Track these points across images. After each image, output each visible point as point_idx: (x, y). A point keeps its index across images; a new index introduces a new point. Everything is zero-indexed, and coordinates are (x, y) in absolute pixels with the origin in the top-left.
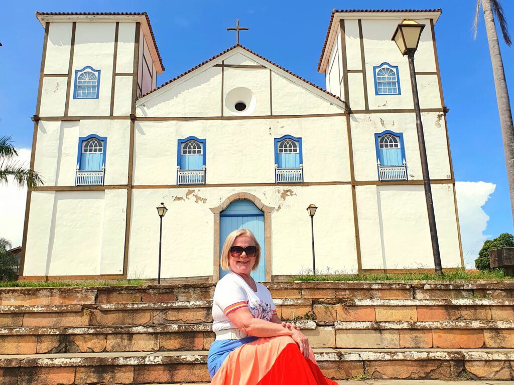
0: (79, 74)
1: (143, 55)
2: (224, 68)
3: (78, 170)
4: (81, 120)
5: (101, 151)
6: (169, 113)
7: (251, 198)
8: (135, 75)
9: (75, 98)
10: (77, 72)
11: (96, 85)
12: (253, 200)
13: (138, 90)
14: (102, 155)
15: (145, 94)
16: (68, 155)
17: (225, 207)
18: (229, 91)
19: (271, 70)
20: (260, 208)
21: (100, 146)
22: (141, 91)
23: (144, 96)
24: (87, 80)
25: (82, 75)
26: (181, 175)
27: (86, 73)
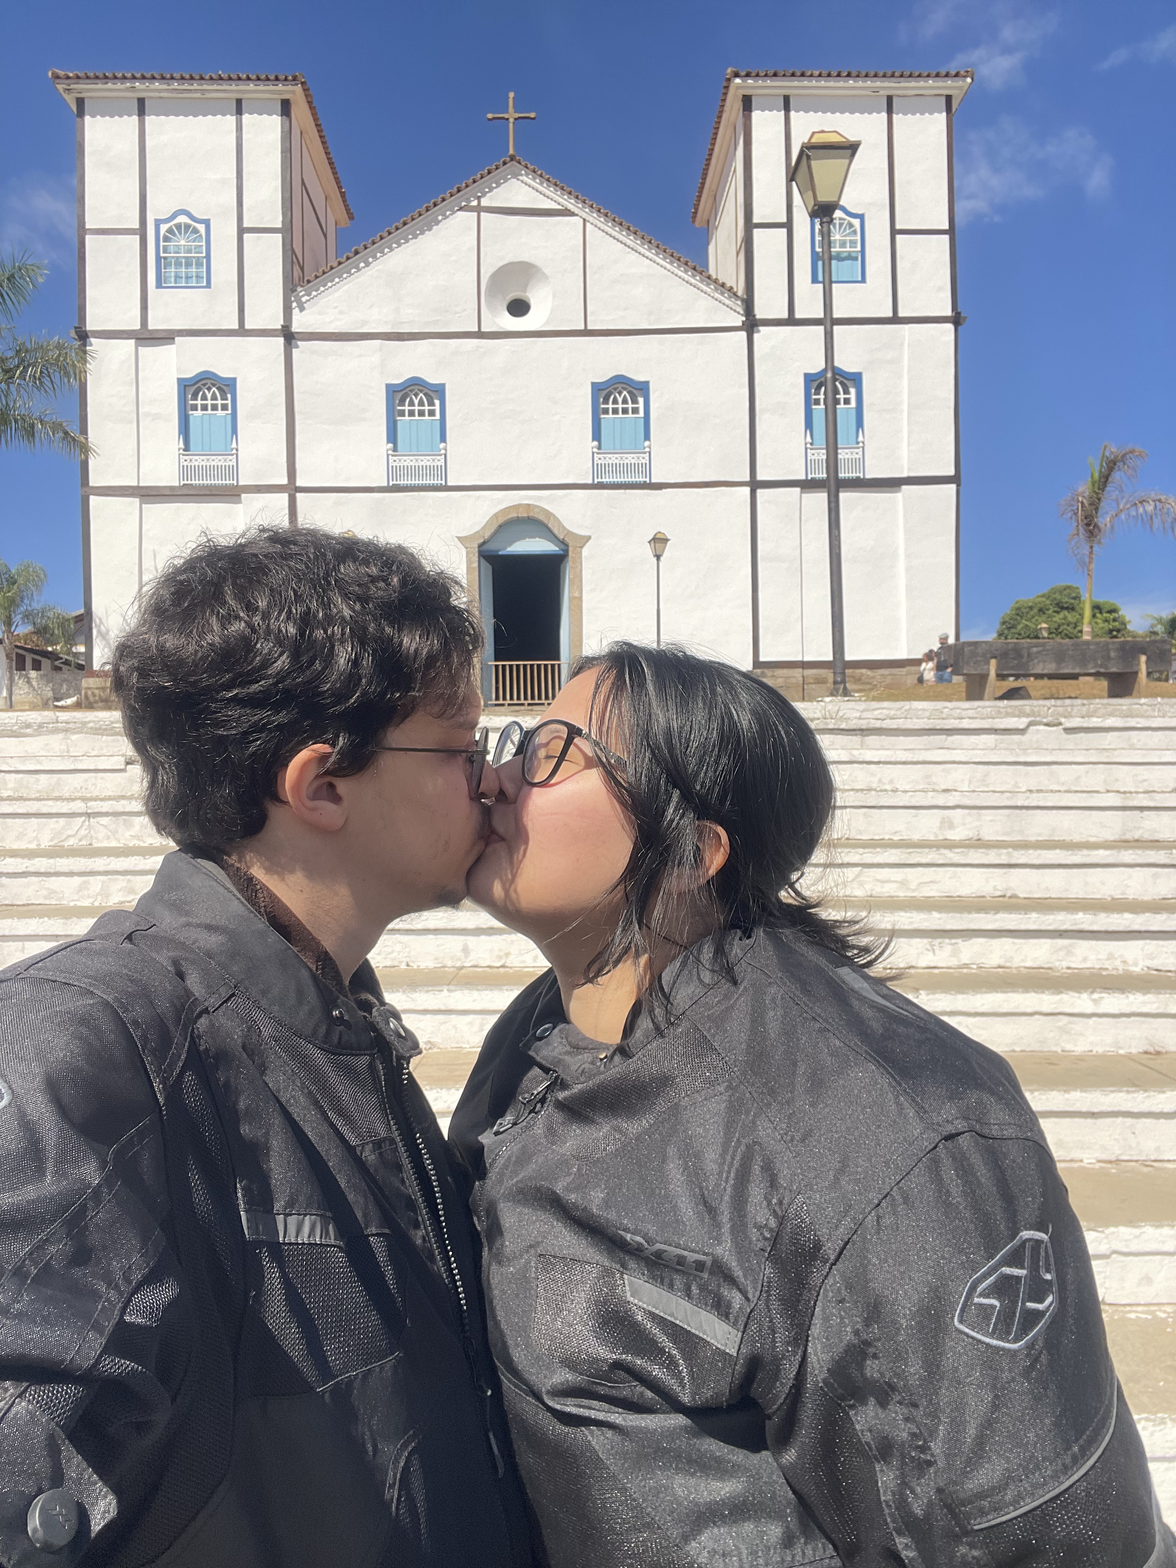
0: (164, 228)
1: (303, 183)
2: (482, 214)
3: (181, 451)
4: (177, 339)
5: (227, 409)
6: (365, 323)
7: (541, 517)
8: (287, 230)
9: (159, 285)
10: (158, 223)
11: (204, 255)
12: (546, 522)
13: (296, 268)
14: (230, 416)
15: (312, 278)
16: (157, 417)
17: (487, 535)
18: (491, 271)
19: (584, 220)
20: (561, 537)
21: (224, 398)
22: (302, 269)
23: (309, 282)
24: (183, 242)
25: (170, 231)
26: (394, 464)
27: (178, 226)
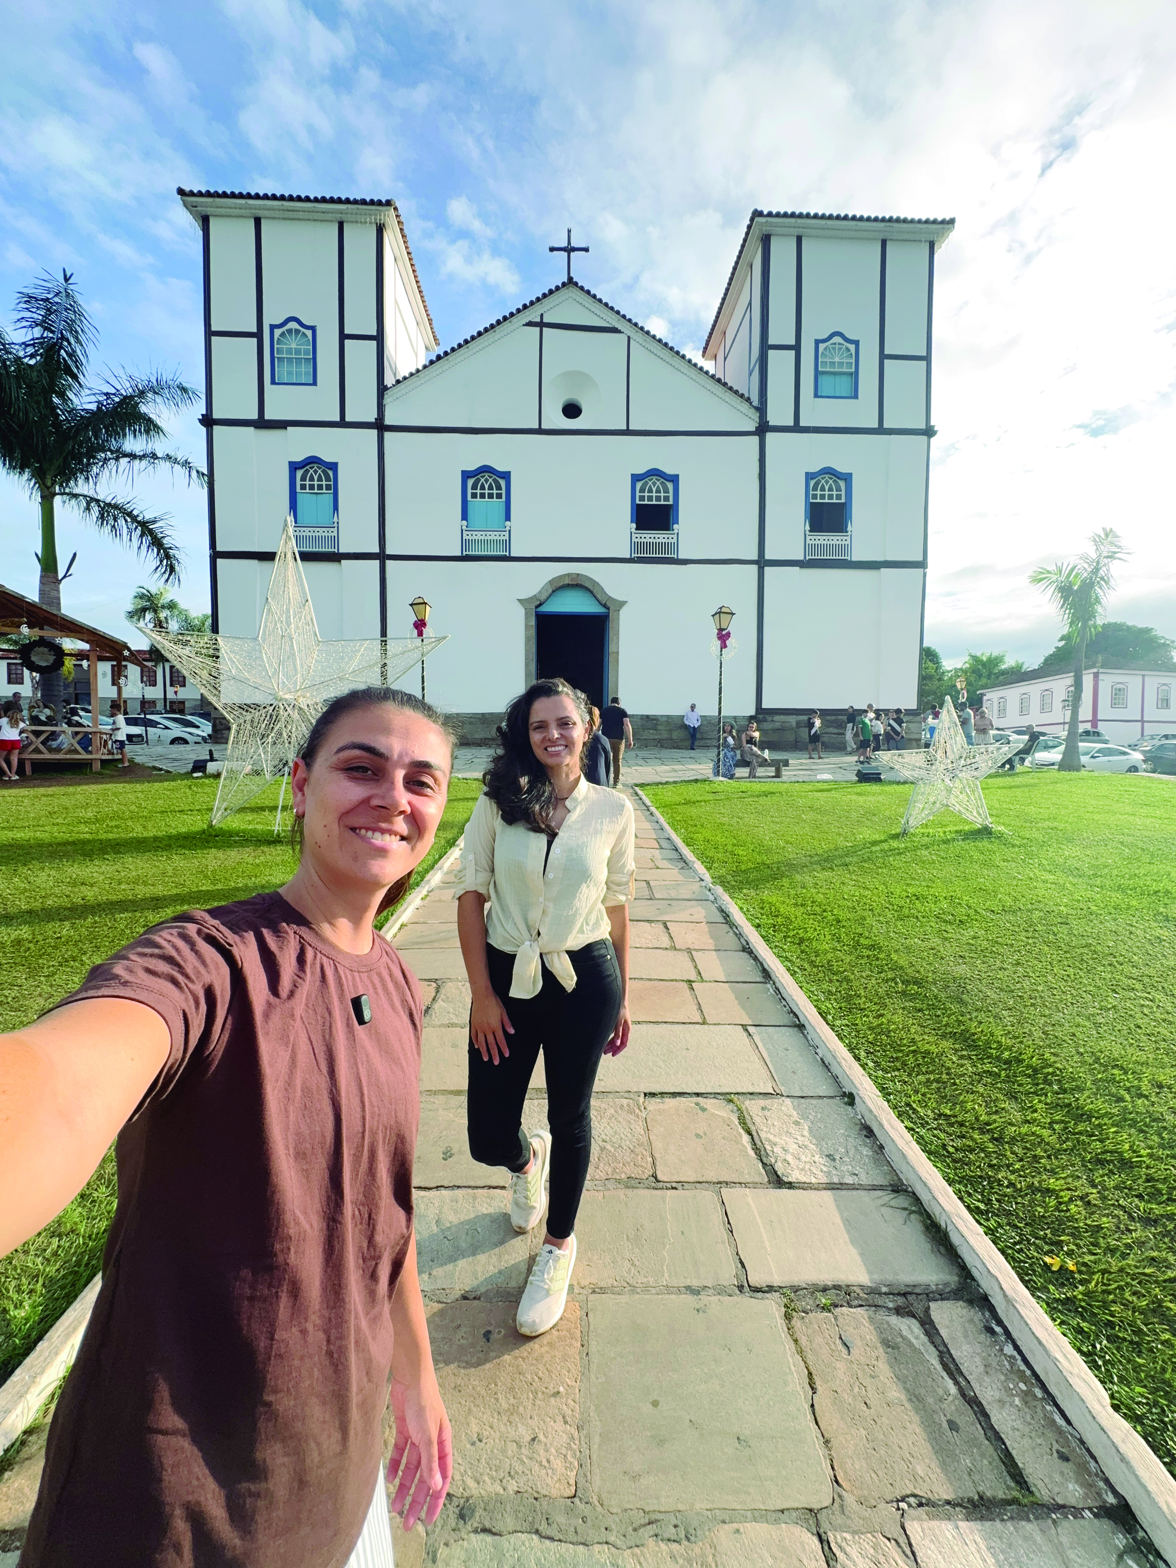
0: (277, 333)
2: (544, 329)
4: (289, 428)
5: (330, 489)
7: (588, 584)
8: (381, 338)
9: (273, 382)
10: (273, 327)
11: (311, 356)
12: (592, 588)
13: (389, 370)
14: (332, 495)
16: (272, 494)
17: (541, 598)
18: (551, 377)
19: (629, 337)
20: (604, 602)
21: (328, 478)
22: (394, 372)
23: (399, 382)
24: (293, 346)
25: (283, 334)
26: (467, 538)
27: (290, 331)
